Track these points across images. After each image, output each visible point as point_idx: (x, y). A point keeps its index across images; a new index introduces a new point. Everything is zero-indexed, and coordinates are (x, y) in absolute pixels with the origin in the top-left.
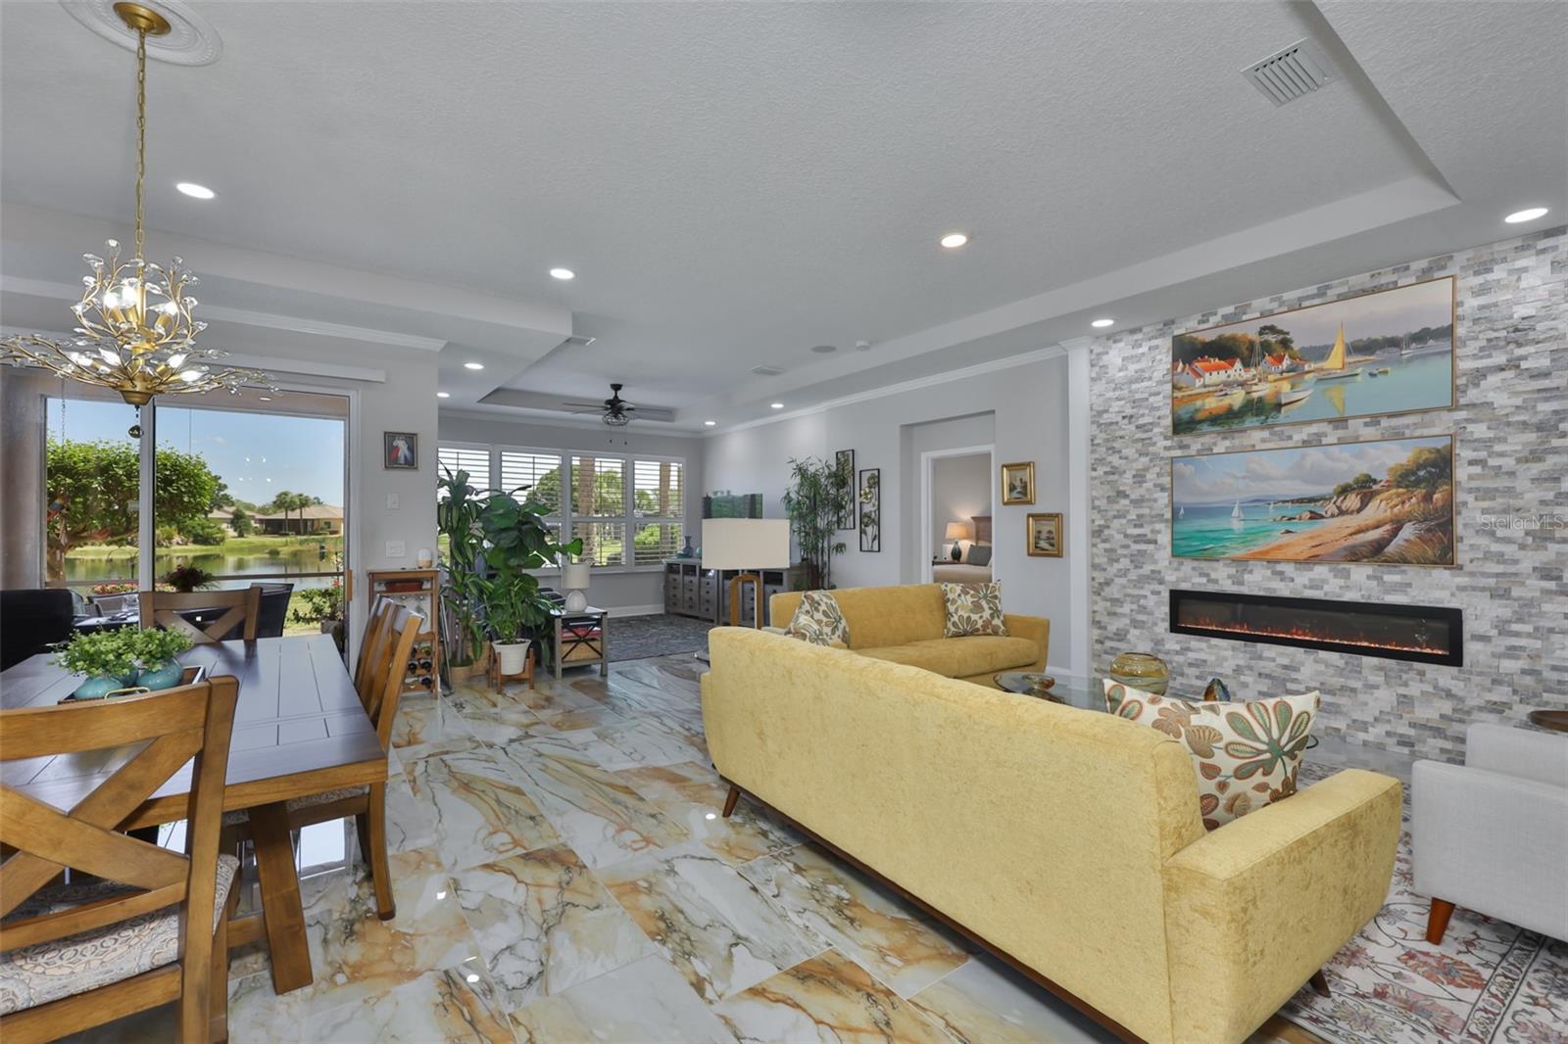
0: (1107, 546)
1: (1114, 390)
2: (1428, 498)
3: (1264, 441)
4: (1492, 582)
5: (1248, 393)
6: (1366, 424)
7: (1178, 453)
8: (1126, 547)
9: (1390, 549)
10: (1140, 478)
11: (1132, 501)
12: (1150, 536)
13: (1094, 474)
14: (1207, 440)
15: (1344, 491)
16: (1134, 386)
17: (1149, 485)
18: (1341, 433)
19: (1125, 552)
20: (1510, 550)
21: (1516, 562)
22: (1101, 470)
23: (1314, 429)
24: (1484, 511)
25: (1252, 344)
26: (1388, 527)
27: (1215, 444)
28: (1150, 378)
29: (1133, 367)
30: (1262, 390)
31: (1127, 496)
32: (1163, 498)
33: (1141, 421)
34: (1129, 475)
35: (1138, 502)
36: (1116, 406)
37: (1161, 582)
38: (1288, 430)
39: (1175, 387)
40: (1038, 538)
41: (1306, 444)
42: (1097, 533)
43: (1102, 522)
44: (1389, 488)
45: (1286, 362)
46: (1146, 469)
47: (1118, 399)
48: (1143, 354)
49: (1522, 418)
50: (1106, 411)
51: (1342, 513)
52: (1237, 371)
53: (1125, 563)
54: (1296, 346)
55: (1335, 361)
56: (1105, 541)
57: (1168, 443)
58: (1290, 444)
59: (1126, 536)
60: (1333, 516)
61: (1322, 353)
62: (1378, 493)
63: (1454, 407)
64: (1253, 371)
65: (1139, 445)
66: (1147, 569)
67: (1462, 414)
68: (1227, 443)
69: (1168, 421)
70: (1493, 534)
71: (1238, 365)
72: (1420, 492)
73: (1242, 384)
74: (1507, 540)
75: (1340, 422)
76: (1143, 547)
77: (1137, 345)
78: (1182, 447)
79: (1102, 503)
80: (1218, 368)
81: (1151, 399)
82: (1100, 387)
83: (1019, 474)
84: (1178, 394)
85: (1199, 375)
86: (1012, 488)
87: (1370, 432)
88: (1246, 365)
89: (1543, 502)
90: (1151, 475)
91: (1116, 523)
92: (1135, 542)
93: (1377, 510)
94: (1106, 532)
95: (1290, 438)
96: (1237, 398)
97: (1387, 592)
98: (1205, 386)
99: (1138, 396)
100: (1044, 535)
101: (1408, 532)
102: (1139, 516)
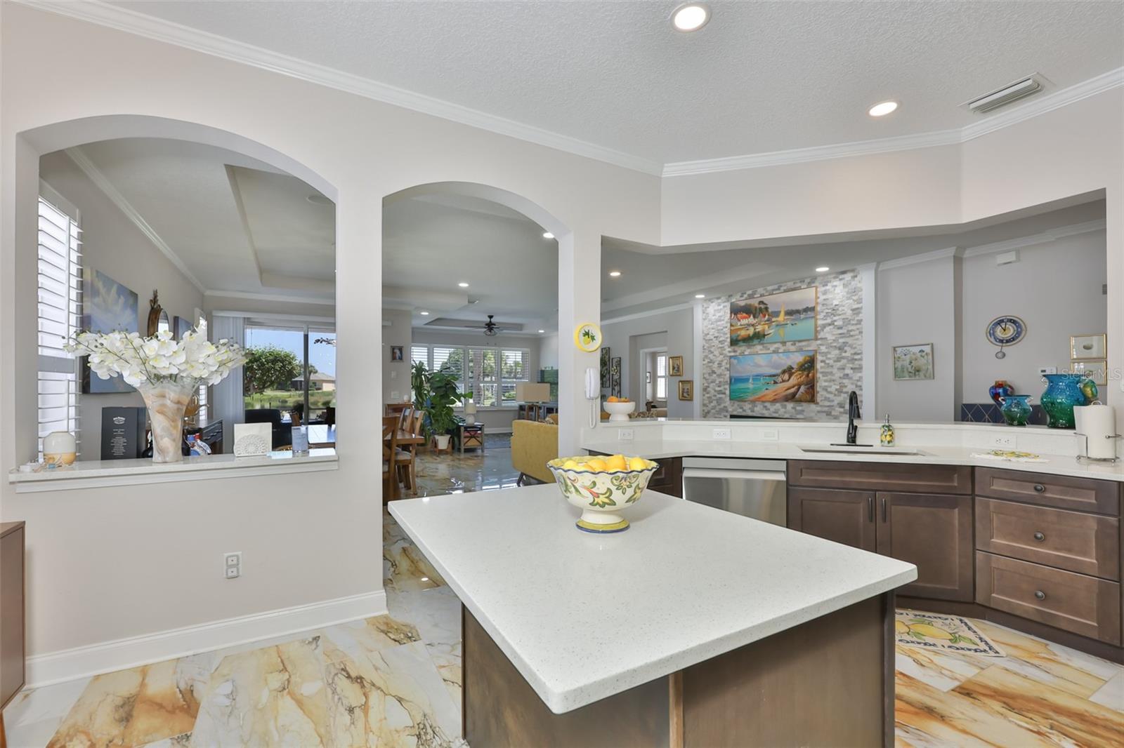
0: (708, 395)
1: (712, 324)
2: (808, 376)
3: (761, 350)
4: (826, 409)
5: (755, 329)
6: (792, 345)
7: (732, 354)
8: (715, 396)
9: (797, 396)
10: (720, 365)
11: (717, 375)
12: (723, 391)
13: (705, 362)
14: (743, 348)
15: (784, 372)
16: (719, 323)
17: (723, 368)
18: (784, 348)
19: (715, 398)
20: (831, 396)
21: (833, 401)
22: (707, 361)
23: (776, 345)
24: (825, 381)
25: (756, 307)
26: (796, 387)
27: (745, 351)
28: (723, 320)
29: (718, 315)
30: (759, 328)
31: (715, 373)
32: (727, 373)
33: (721, 339)
34: (716, 363)
35: (719, 376)
36: (712, 332)
37: (727, 411)
38: (769, 346)
39: (731, 325)
40: (683, 392)
41: (774, 352)
42: (705, 389)
43: (707, 385)
44: (796, 371)
45: (767, 317)
46: (722, 361)
47: (713, 329)
48: (721, 309)
49: (835, 344)
50: (708, 334)
51: (783, 381)
52: (751, 320)
53: (714, 403)
54: (770, 310)
55: (781, 318)
56: (708, 393)
57: (730, 349)
58: (769, 352)
59: (715, 391)
60: (781, 382)
61: (777, 314)
62: (794, 373)
63: (816, 339)
64: (756, 320)
65: (720, 350)
66: (722, 406)
67: (819, 342)
68: (749, 350)
69: (729, 340)
70: (826, 390)
71: (752, 317)
72: (806, 373)
73: (753, 325)
74: (831, 393)
75: (784, 343)
76: (721, 396)
77: (719, 305)
78: (735, 351)
79: (706, 376)
80: (745, 318)
81: (724, 330)
82: (706, 322)
83: (677, 362)
84: (732, 328)
85: (739, 321)
86: (674, 368)
87: (793, 348)
88: (754, 317)
89: (840, 378)
90: (724, 364)
91: (711, 385)
92: (719, 394)
93: (794, 380)
94: (709, 389)
95: (769, 349)
96: (751, 331)
97: (797, 414)
98: (741, 325)
99: (719, 328)
100: (686, 390)
101: (802, 389)
102: (720, 382)
